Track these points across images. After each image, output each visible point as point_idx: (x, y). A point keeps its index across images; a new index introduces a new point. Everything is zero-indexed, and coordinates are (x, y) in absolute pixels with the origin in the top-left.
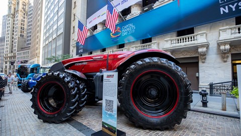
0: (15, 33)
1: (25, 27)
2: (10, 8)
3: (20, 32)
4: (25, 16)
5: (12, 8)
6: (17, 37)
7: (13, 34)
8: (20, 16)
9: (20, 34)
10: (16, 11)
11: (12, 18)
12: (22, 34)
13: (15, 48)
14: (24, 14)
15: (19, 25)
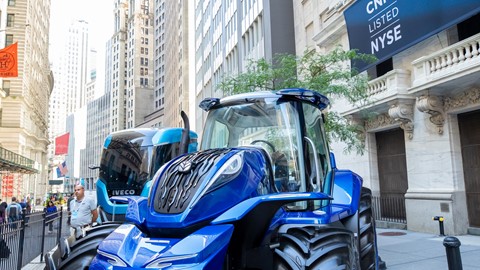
0: (129, 79)
1: (151, 57)
2: (117, 16)
3: (139, 71)
4: (149, 27)
5: (122, 16)
6: (133, 87)
7: (126, 82)
8: (137, 32)
9: (138, 78)
10: (130, 19)
11: (122, 40)
12: (144, 77)
13: (130, 120)
14: (147, 23)
15: (137, 55)
